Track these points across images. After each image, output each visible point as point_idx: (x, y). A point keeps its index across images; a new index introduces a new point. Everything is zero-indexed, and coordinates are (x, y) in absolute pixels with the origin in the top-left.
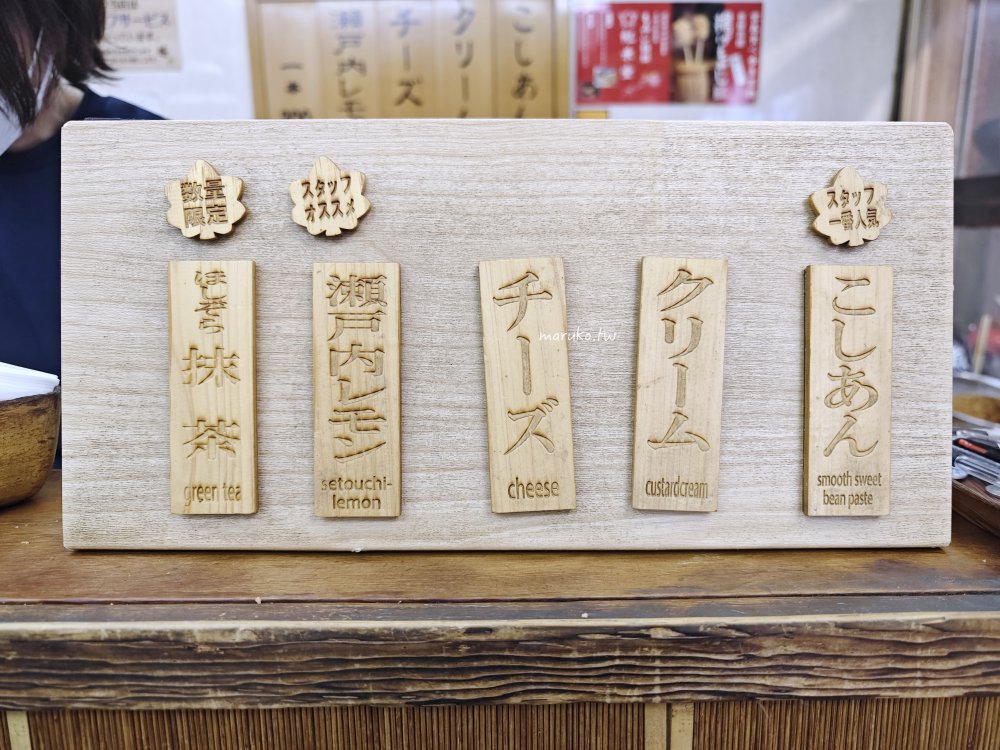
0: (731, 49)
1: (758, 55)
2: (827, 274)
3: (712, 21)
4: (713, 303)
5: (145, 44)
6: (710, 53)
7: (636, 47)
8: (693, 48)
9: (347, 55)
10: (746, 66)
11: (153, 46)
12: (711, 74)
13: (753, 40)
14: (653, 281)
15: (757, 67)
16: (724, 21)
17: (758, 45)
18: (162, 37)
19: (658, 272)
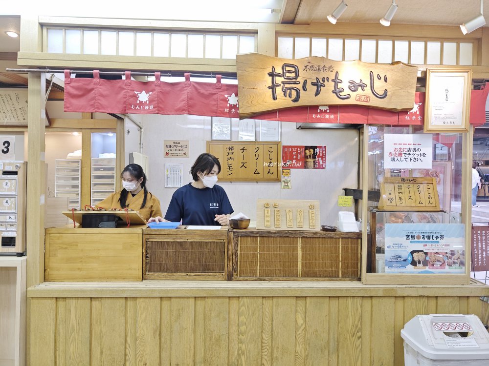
0: (319, 156)
1: (325, 158)
2: (310, 211)
3: (314, 150)
4: (302, 213)
5: (181, 152)
6: (314, 157)
7: (297, 156)
8: (310, 156)
9: (229, 157)
10: (322, 160)
11: (183, 152)
12: (314, 162)
13: (324, 154)
14: (298, 211)
15: (325, 160)
16: (317, 150)
17: (325, 155)
18: (185, 150)
19: (299, 210)
